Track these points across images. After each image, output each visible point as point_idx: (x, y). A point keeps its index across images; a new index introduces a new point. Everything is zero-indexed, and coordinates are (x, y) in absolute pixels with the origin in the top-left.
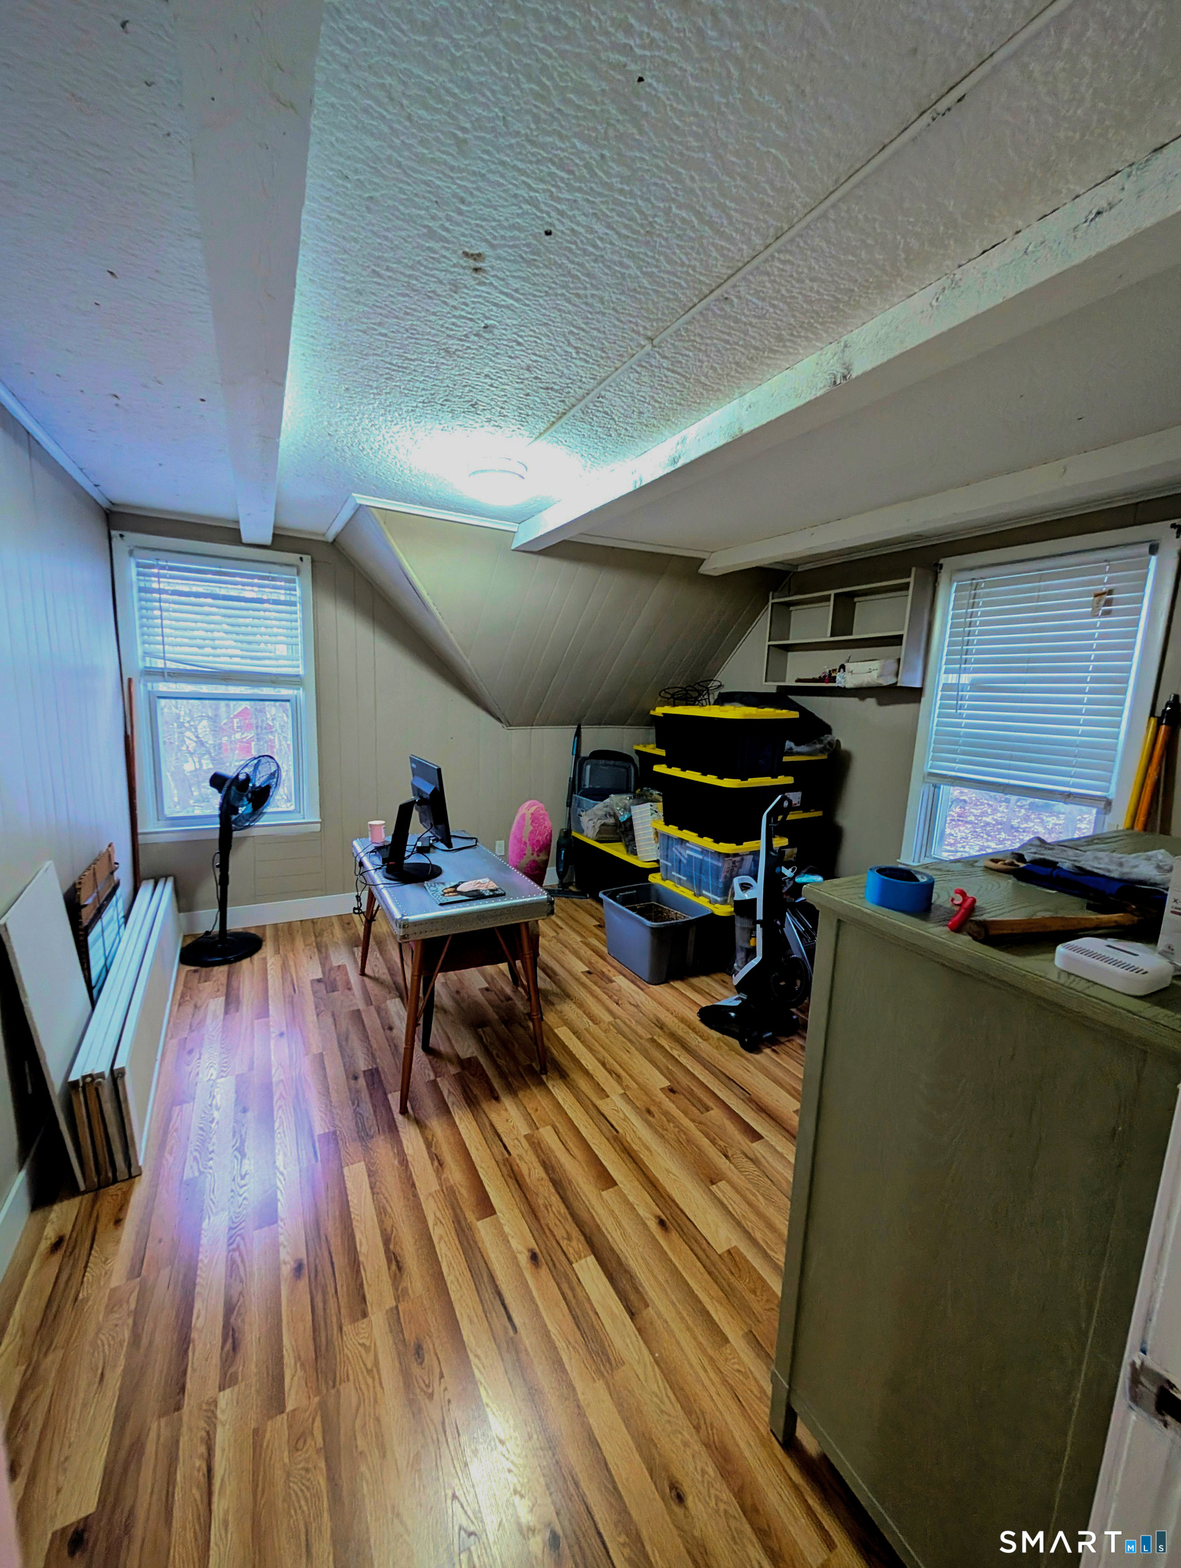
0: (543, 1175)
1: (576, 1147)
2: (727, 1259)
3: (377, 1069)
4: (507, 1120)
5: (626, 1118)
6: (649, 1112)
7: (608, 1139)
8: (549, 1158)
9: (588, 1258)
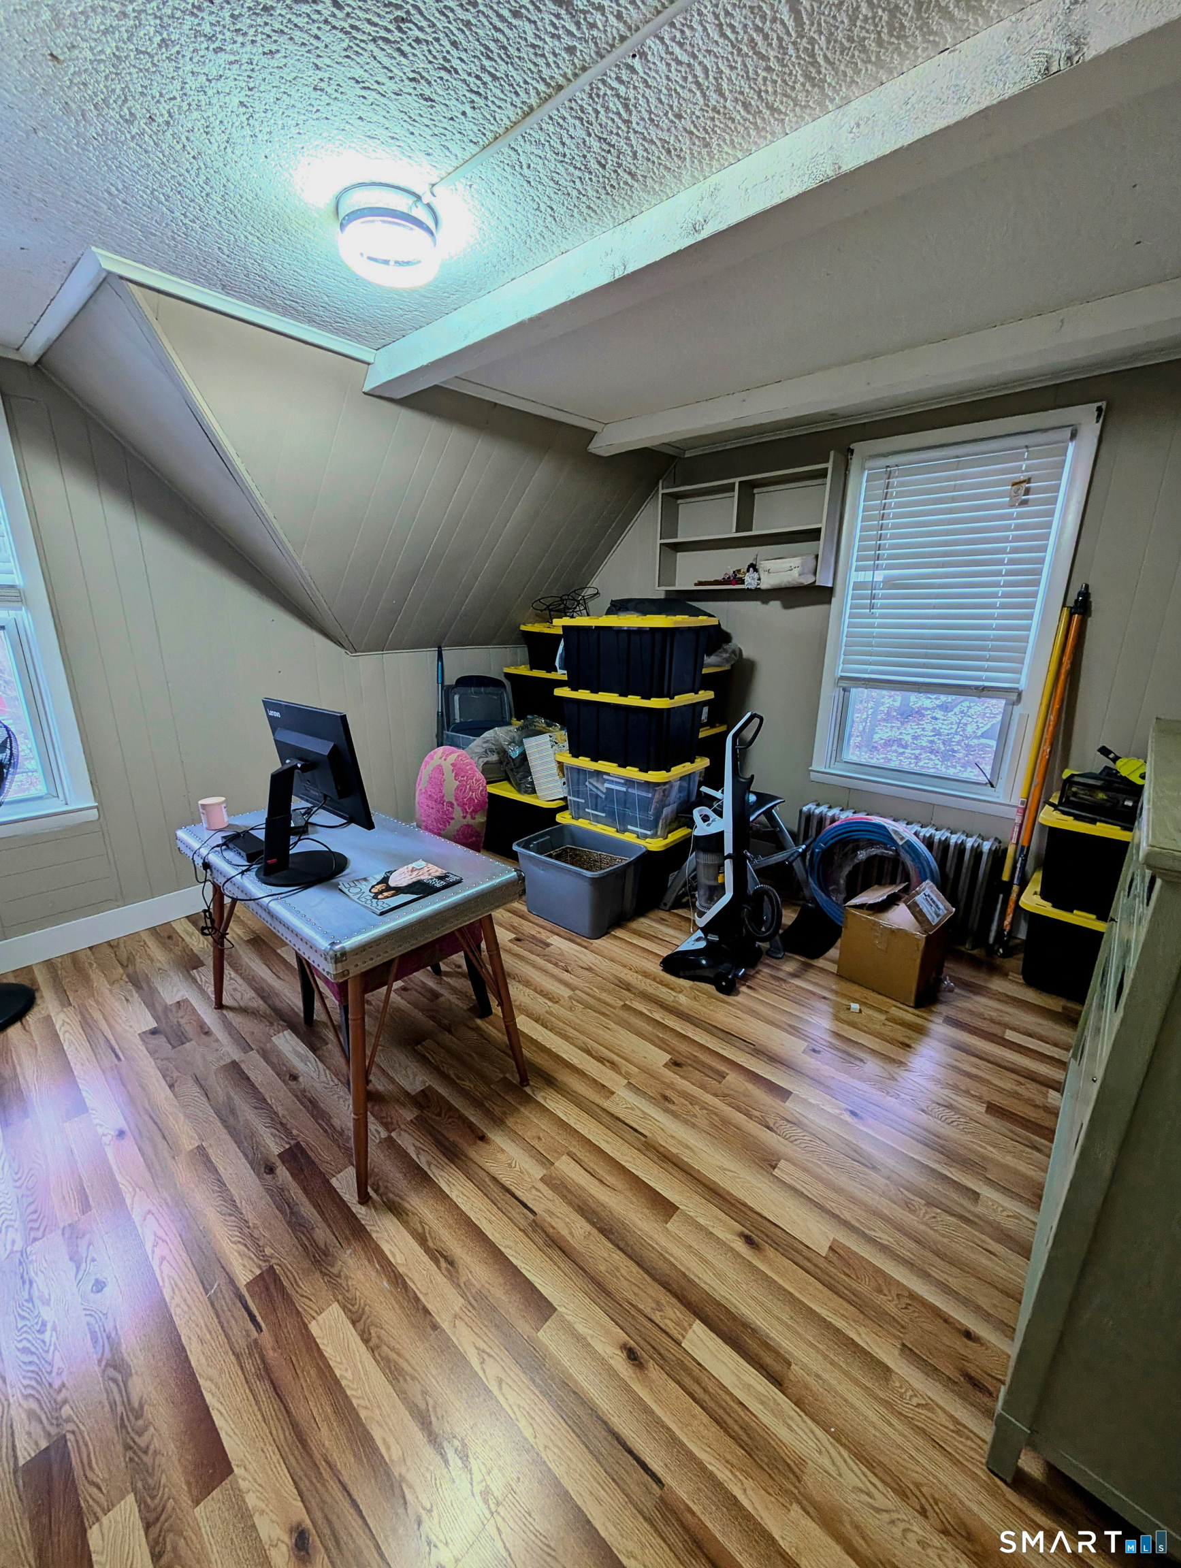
0: (588, 1227)
1: (609, 1173)
2: (834, 1258)
3: (298, 1144)
4: (510, 1165)
5: (645, 1116)
6: (666, 1098)
7: (639, 1150)
8: (585, 1202)
9: (695, 1326)
